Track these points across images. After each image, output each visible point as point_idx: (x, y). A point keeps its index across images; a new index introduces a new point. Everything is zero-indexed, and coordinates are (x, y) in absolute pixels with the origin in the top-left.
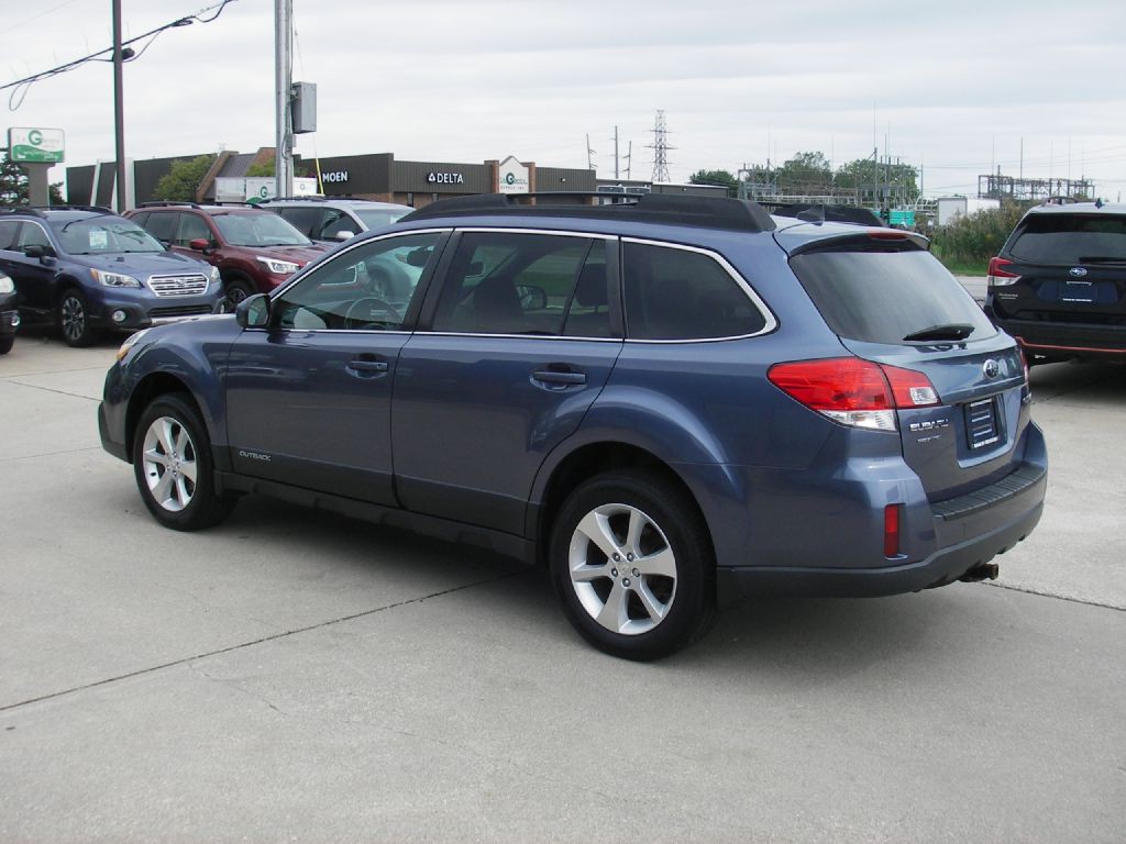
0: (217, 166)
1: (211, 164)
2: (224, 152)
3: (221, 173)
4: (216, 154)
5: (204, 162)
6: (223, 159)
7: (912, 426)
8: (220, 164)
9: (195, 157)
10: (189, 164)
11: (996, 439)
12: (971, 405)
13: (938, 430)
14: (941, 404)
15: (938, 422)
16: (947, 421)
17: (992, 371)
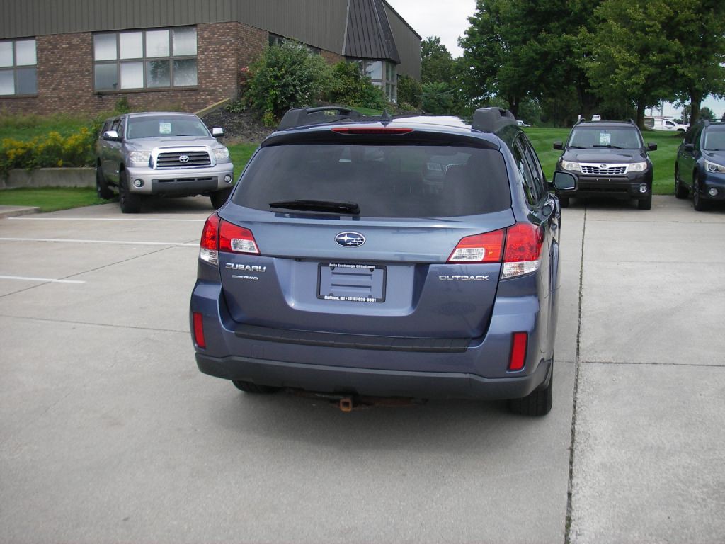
7: (227, 265)
11: (373, 300)
12: (330, 265)
13: (254, 273)
14: (259, 255)
15: (253, 267)
16: (264, 268)
17: (348, 241)
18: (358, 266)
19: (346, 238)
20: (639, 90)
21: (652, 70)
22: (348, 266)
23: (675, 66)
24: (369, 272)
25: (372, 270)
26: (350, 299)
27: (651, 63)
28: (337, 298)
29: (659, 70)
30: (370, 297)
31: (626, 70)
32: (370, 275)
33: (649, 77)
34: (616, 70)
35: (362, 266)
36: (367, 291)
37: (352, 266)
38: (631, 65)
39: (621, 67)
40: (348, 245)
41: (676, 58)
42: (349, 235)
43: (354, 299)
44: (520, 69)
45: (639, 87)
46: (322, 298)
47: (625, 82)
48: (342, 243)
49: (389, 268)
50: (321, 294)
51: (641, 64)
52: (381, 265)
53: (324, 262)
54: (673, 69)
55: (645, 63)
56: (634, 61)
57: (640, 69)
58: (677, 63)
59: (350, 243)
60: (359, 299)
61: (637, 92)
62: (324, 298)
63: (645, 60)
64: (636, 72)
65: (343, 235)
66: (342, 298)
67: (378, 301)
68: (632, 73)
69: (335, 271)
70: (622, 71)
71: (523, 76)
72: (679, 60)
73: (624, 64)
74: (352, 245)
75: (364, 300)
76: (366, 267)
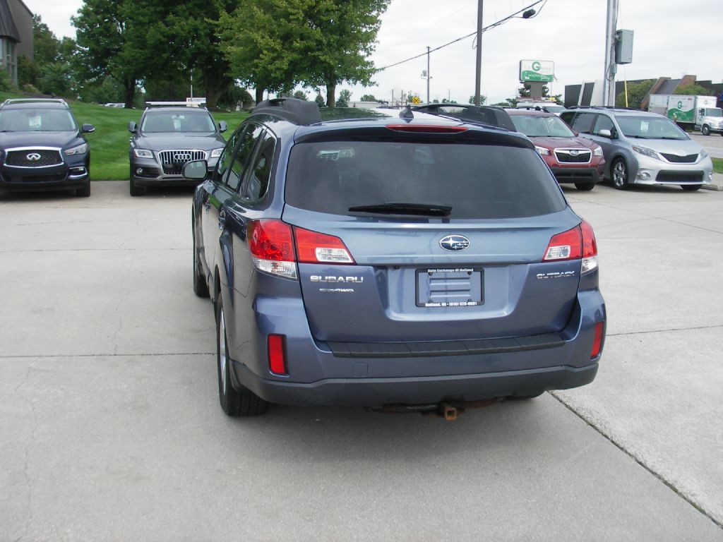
0: (656, 86)
1: (652, 85)
2: (661, 78)
3: (658, 92)
4: (656, 79)
5: (648, 84)
6: (660, 83)
7: (312, 277)
8: (658, 85)
9: (643, 81)
10: (639, 85)
11: (474, 303)
12: (429, 271)
13: (349, 285)
14: (354, 264)
15: (347, 278)
16: (362, 278)
17: (454, 245)
18: (457, 270)
19: (451, 242)
20: (281, 76)
21: (295, 56)
22: (447, 270)
23: (317, 53)
24: (468, 276)
25: (469, 273)
26: (451, 304)
27: (294, 50)
28: (439, 305)
29: (300, 56)
30: (469, 300)
31: (269, 56)
32: (468, 278)
33: (291, 63)
34: (261, 55)
35: (461, 270)
36: (467, 295)
37: (451, 271)
38: (273, 50)
39: (265, 52)
40: (454, 249)
41: (317, 45)
42: (454, 239)
43: (456, 304)
44: (146, 51)
45: (282, 72)
46: (423, 306)
47: (270, 67)
48: (447, 247)
49: (487, 271)
50: (421, 301)
51: (284, 50)
52: (479, 267)
53: (421, 268)
54: (314, 56)
55: (287, 49)
56: (278, 47)
57: (283, 55)
58: (318, 50)
59: (456, 247)
60: (461, 304)
61: (280, 77)
62: (424, 306)
63: (287, 46)
64: (280, 57)
65: (448, 239)
66: (444, 304)
67: (478, 304)
68: (274, 59)
69: (432, 277)
70: (266, 56)
71: (149, 58)
72: (320, 47)
73: (267, 49)
74: (458, 249)
75: (465, 304)
76: (465, 270)
